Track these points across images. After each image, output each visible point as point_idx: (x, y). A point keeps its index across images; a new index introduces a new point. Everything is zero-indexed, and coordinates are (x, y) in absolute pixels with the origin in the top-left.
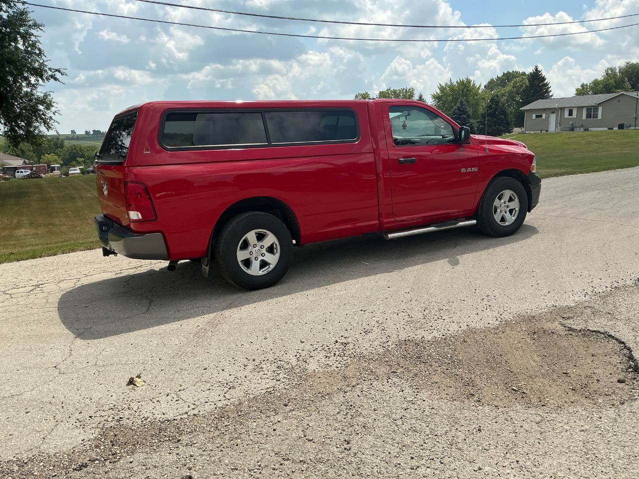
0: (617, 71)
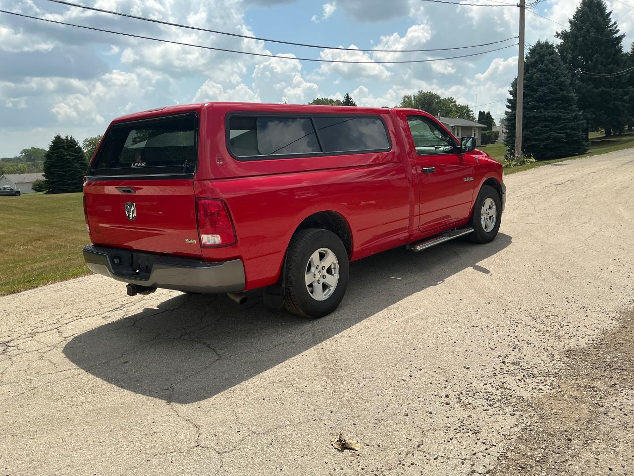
0: (413, 99)
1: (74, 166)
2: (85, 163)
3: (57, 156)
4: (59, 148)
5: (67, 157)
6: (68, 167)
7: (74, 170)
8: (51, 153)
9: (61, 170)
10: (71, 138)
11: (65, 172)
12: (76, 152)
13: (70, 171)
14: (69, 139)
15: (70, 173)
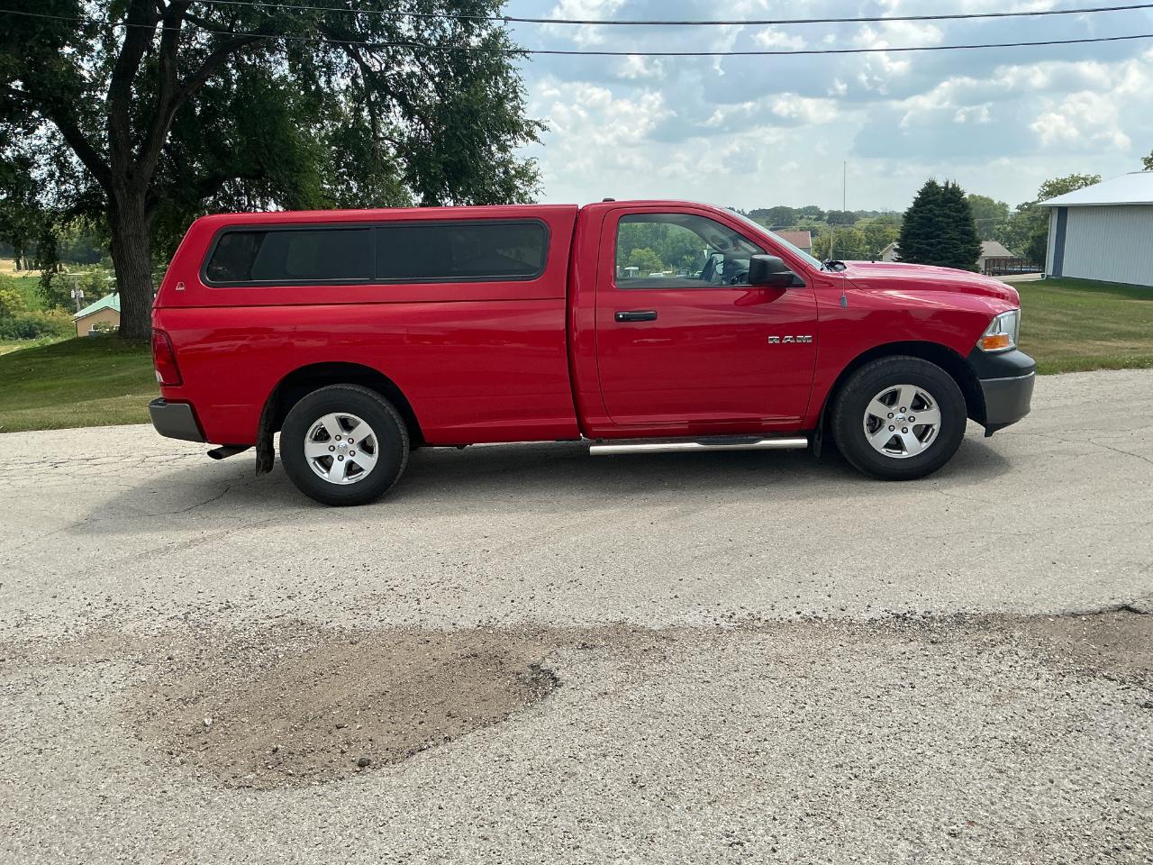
1: (948, 236)
2: (969, 231)
3: (921, 218)
4: (929, 202)
5: (940, 219)
6: (938, 236)
7: (946, 243)
8: (915, 212)
9: (924, 242)
10: (954, 185)
11: (931, 245)
12: (957, 211)
13: (940, 243)
14: (950, 186)
15: (939, 247)
